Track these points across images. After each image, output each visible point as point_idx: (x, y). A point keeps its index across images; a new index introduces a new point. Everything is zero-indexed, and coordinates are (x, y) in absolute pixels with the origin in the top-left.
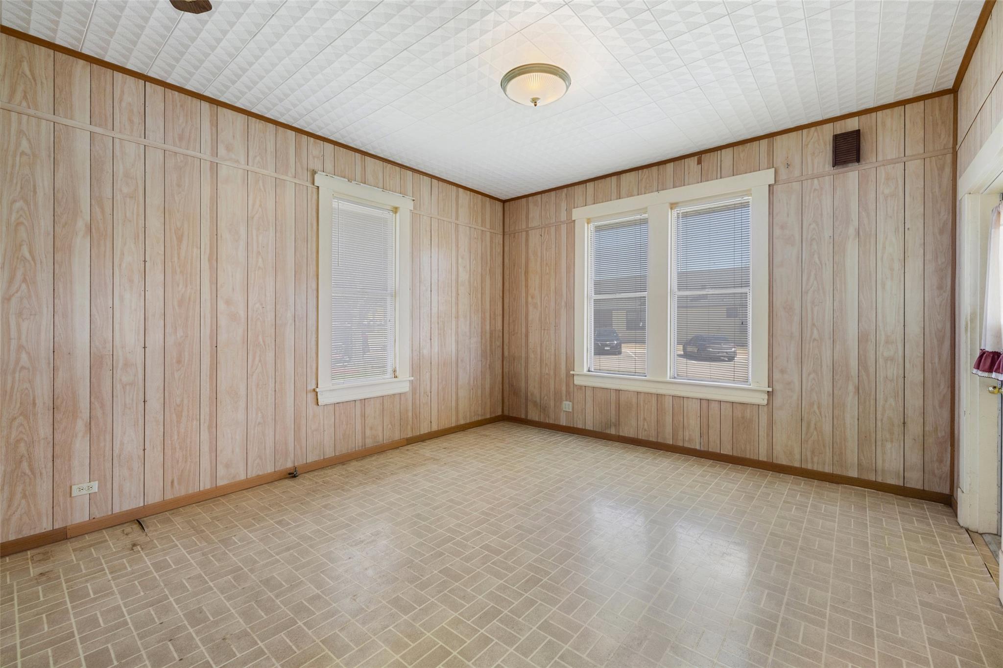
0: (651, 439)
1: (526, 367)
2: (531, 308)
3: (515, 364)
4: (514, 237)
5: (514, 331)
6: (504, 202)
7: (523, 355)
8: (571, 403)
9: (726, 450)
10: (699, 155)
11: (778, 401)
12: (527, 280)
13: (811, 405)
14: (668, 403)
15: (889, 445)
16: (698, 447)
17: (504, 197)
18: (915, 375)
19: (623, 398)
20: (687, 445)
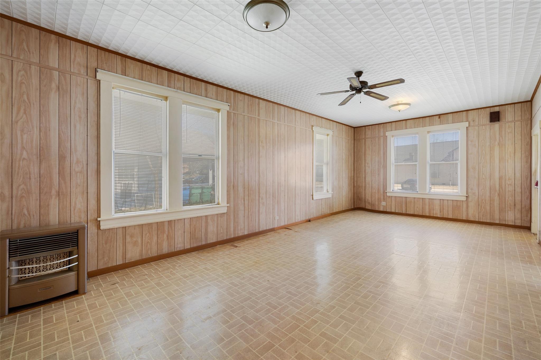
0: (420, 214)
1: (365, 190)
2: (367, 168)
3: (360, 189)
4: (359, 141)
5: (359, 176)
6: (354, 128)
7: (364, 185)
8: (385, 203)
9: (450, 216)
10: (439, 115)
11: (470, 199)
12: (365, 157)
13: (482, 200)
14: (427, 201)
15: (509, 212)
16: (439, 216)
17: (354, 126)
19: (408, 200)
20: (434, 216)
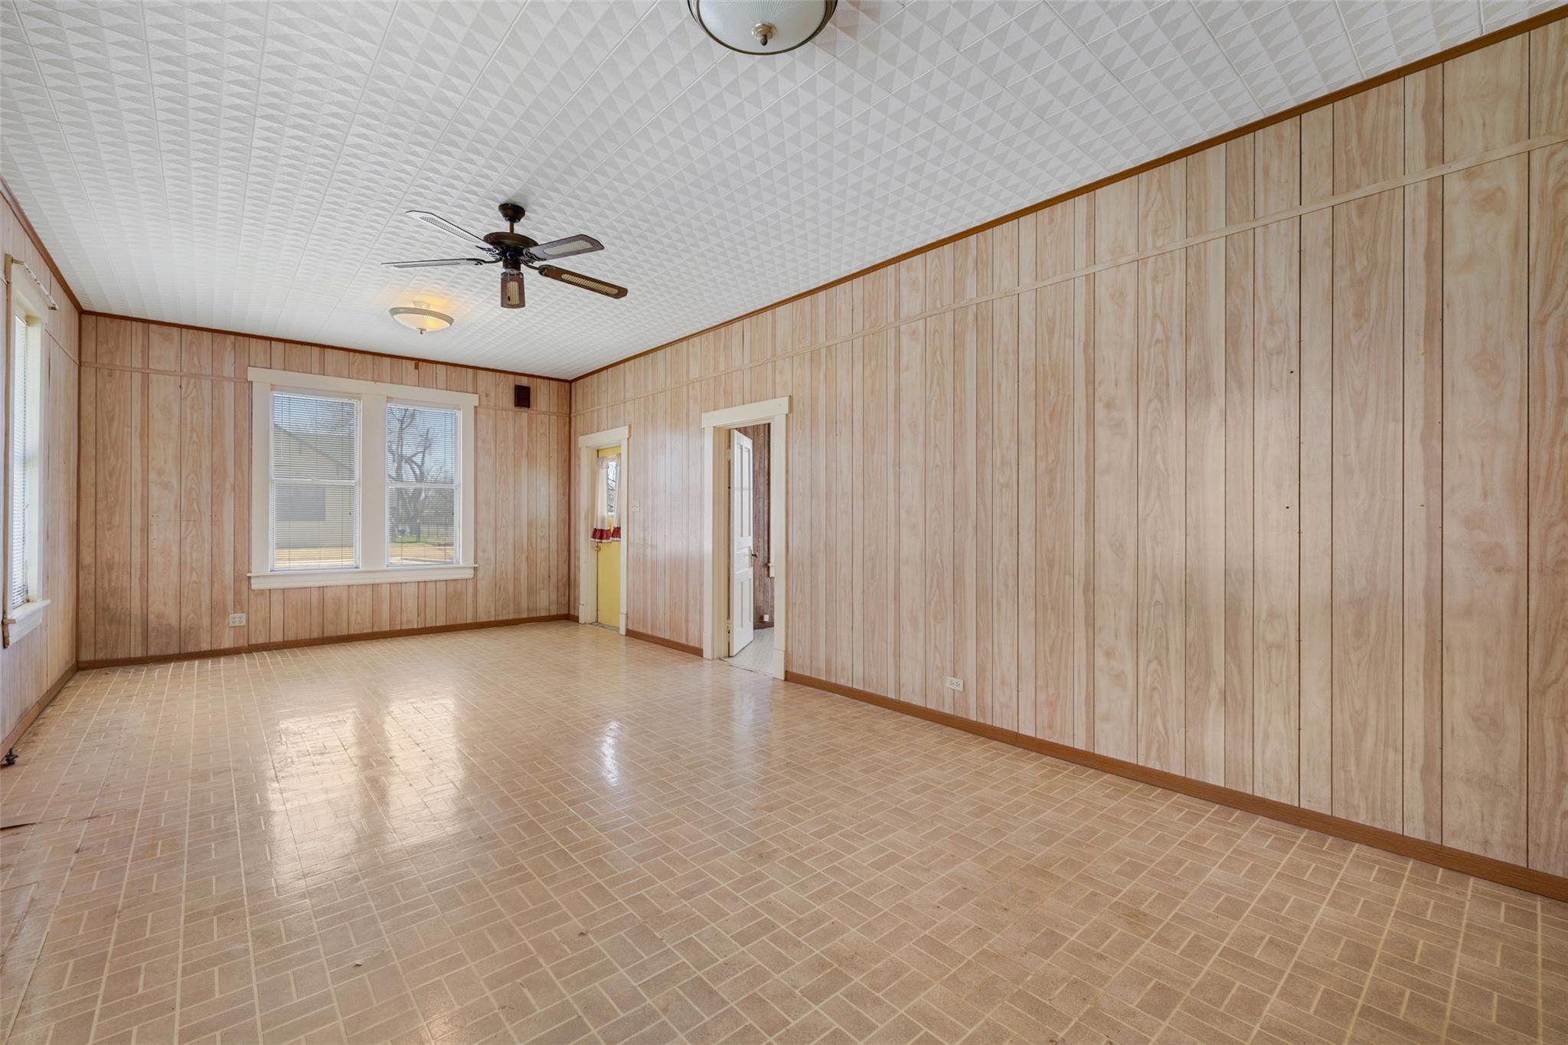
1: (145, 577)
2: (155, 491)
3: (114, 577)
8: (244, 615)
9: (441, 622)
10: (418, 362)
11: (480, 574)
13: (502, 573)
14: (385, 591)
15: (542, 591)
16: (415, 627)
18: (554, 547)
19: (328, 595)
20: (405, 627)
